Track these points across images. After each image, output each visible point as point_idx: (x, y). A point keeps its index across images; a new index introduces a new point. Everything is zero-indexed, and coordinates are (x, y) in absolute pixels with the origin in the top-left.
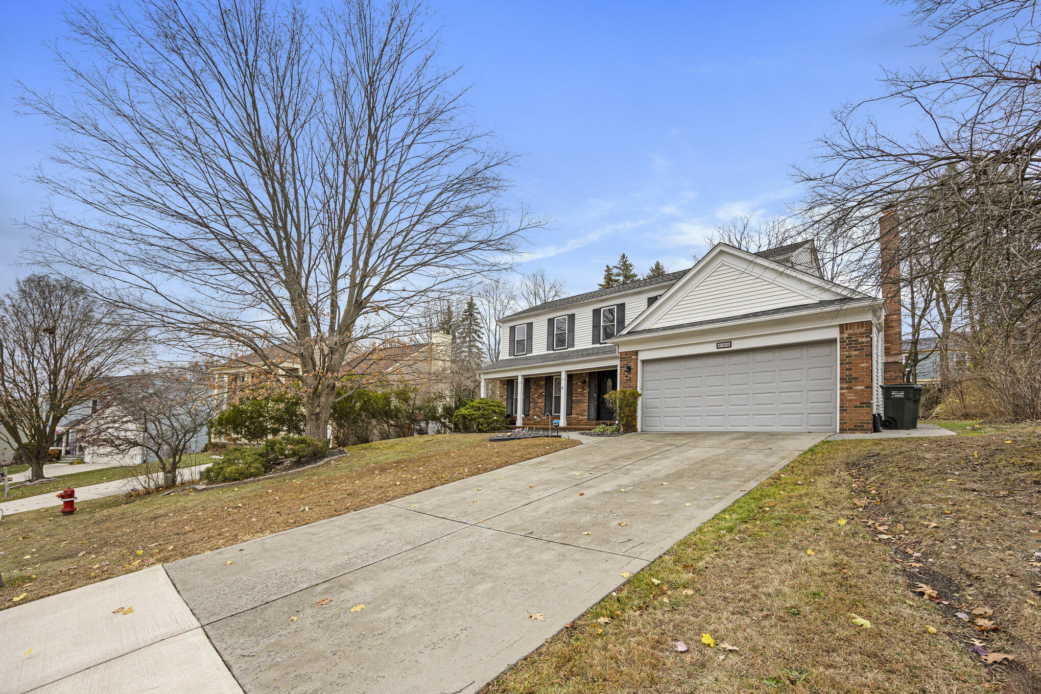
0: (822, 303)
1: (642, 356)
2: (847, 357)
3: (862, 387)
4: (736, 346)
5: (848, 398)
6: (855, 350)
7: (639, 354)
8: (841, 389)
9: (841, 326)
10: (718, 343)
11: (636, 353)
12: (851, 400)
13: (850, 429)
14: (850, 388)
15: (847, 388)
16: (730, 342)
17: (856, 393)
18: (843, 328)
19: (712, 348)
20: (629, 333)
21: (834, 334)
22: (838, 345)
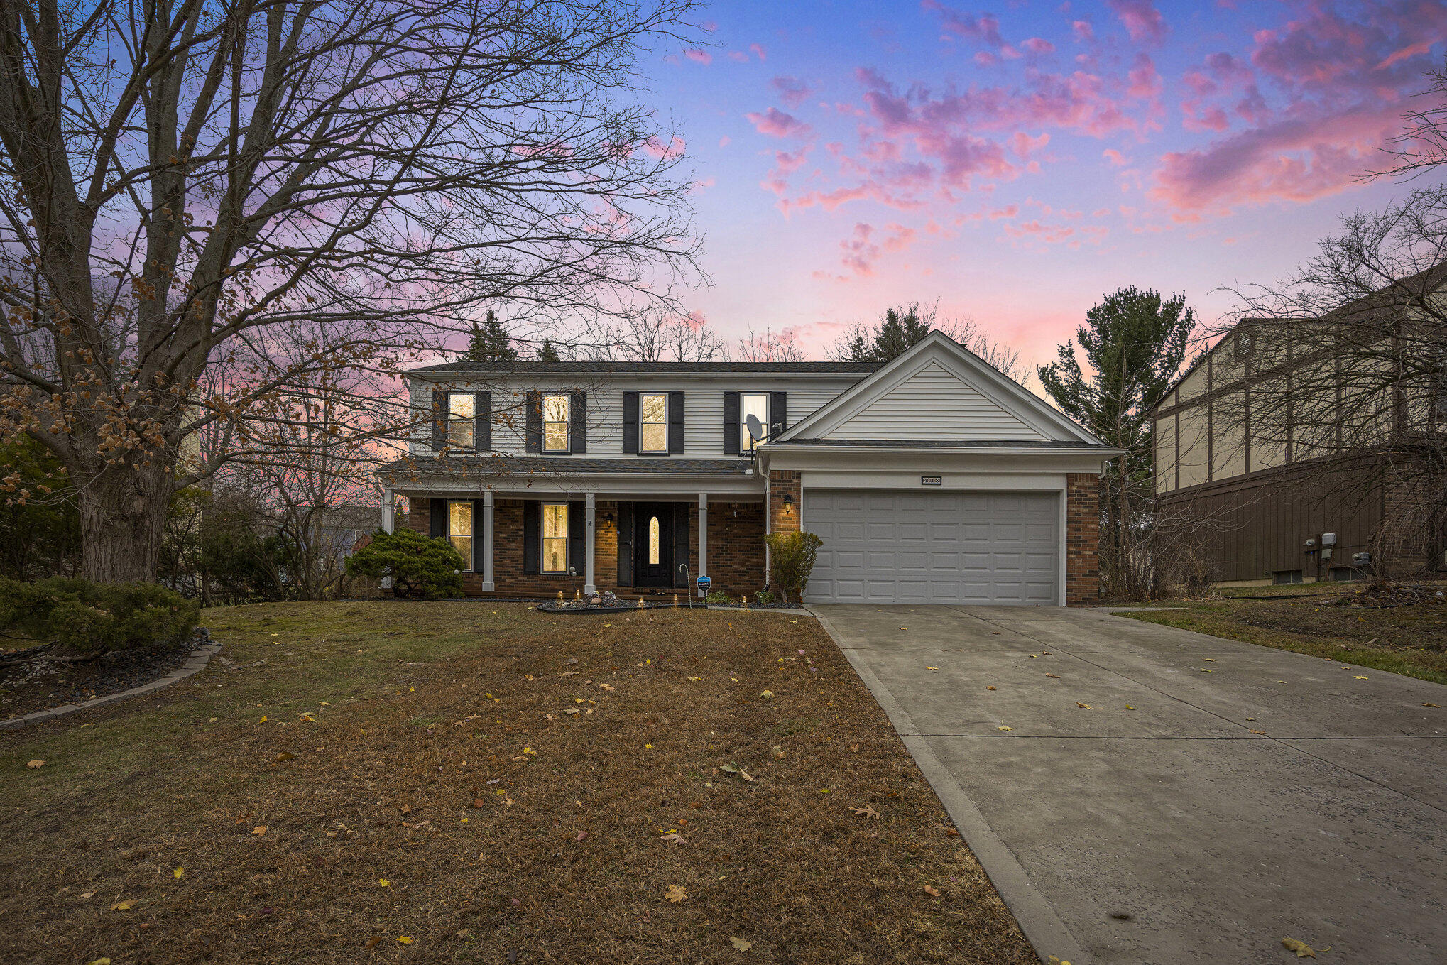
0: (1054, 443)
1: (808, 482)
2: (1076, 514)
3: (1091, 553)
4: (949, 483)
5: (1077, 565)
6: (1084, 507)
7: (804, 477)
8: (1069, 552)
9: (1069, 476)
10: (924, 477)
11: (798, 475)
12: (1079, 567)
13: (1078, 603)
14: (1078, 553)
15: (1076, 553)
16: (939, 476)
17: (1085, 559)
18: (1070, 478)
19: (914, 483)
20: (793, 441)
21: (1059, 484)
22: (1064, 499)
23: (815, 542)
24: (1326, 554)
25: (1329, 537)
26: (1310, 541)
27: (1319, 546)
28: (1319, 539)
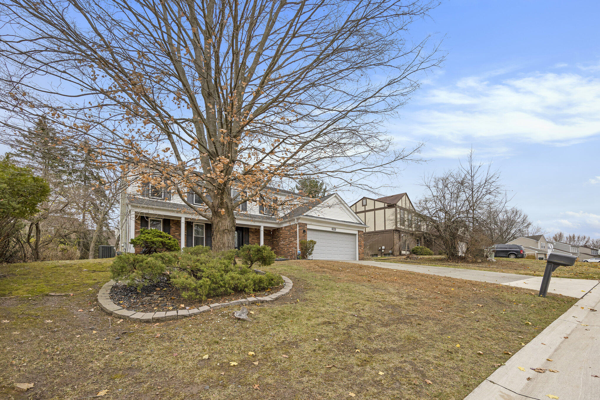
0: (357, 223)
1: (308, 227)
2: (360, 240)
4: (337, 230)
5: (360, 251)
6: (361, 238)
7: (308, 225)
8: (359, 248)
10: (333, 228)
11: (306, 224)
13: (361, 260)
16: (335, 228)
17: (362, 250)
18: (359, 231)
19: (330, 229)
21: (357, 232)
22: (357, 236)
23: (315, 243)
24: (383, 251)
25: (383, 247)
26: (380, 248)
27: (382, 249)
28: (381, 248)
